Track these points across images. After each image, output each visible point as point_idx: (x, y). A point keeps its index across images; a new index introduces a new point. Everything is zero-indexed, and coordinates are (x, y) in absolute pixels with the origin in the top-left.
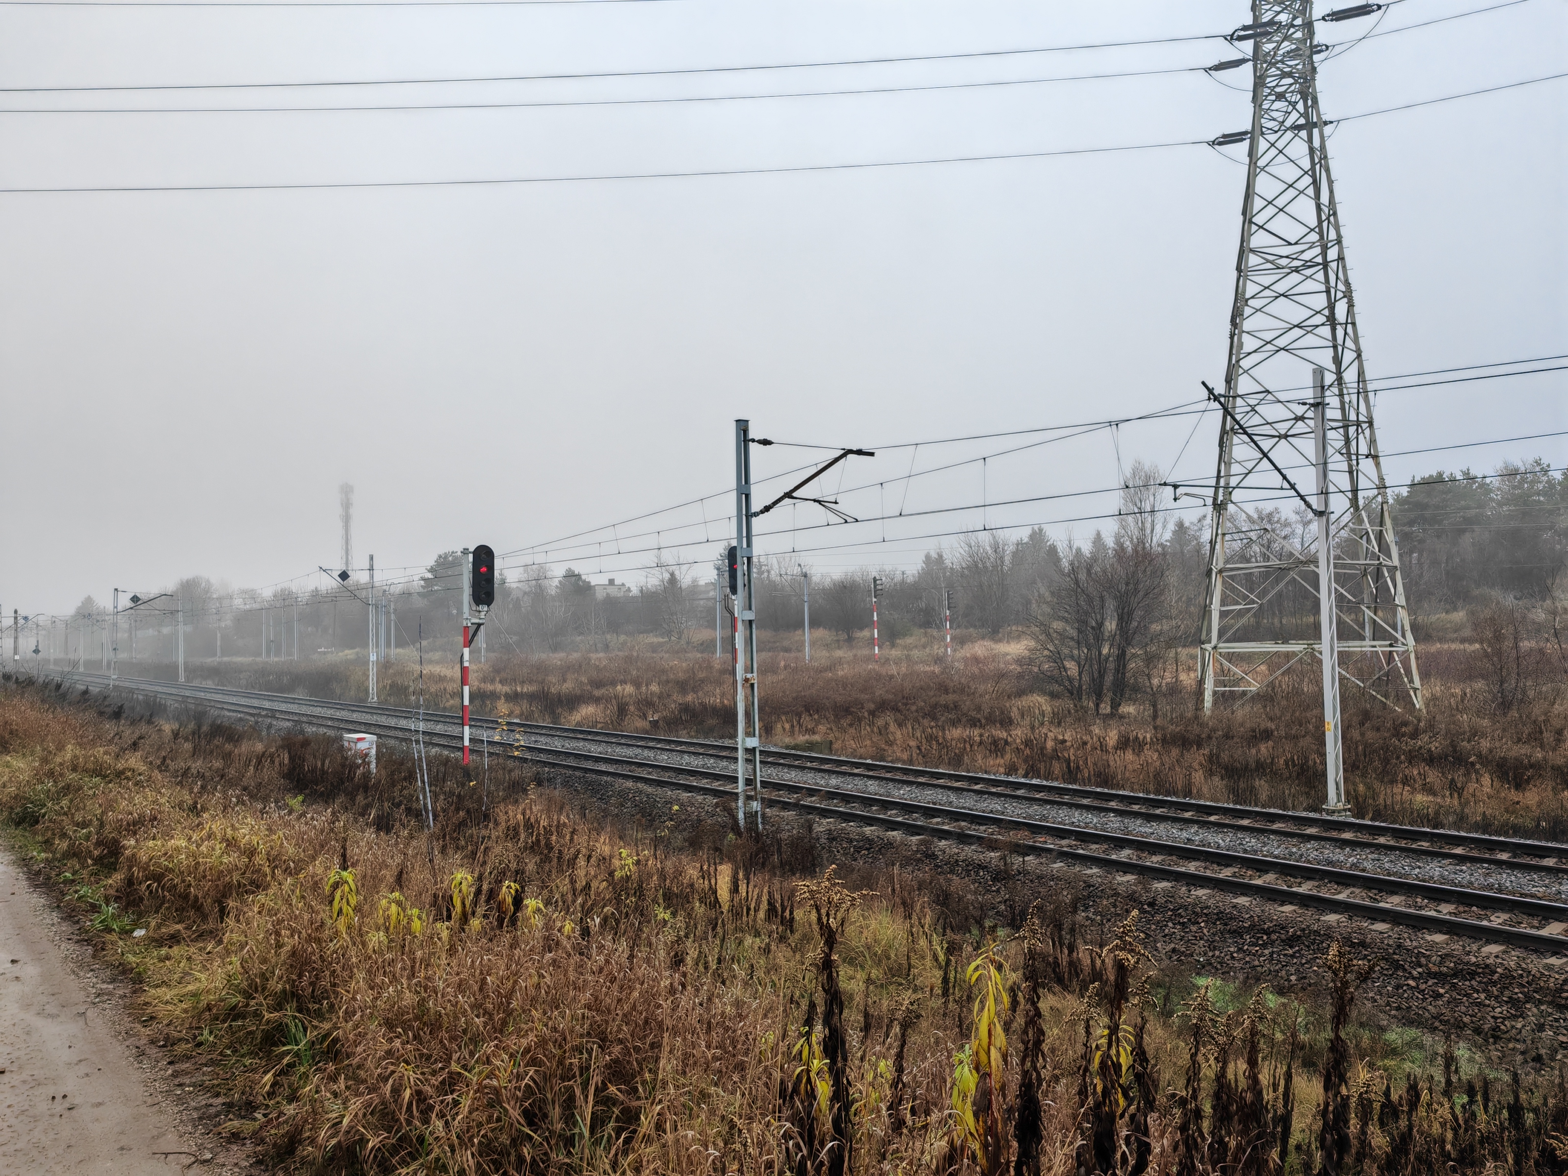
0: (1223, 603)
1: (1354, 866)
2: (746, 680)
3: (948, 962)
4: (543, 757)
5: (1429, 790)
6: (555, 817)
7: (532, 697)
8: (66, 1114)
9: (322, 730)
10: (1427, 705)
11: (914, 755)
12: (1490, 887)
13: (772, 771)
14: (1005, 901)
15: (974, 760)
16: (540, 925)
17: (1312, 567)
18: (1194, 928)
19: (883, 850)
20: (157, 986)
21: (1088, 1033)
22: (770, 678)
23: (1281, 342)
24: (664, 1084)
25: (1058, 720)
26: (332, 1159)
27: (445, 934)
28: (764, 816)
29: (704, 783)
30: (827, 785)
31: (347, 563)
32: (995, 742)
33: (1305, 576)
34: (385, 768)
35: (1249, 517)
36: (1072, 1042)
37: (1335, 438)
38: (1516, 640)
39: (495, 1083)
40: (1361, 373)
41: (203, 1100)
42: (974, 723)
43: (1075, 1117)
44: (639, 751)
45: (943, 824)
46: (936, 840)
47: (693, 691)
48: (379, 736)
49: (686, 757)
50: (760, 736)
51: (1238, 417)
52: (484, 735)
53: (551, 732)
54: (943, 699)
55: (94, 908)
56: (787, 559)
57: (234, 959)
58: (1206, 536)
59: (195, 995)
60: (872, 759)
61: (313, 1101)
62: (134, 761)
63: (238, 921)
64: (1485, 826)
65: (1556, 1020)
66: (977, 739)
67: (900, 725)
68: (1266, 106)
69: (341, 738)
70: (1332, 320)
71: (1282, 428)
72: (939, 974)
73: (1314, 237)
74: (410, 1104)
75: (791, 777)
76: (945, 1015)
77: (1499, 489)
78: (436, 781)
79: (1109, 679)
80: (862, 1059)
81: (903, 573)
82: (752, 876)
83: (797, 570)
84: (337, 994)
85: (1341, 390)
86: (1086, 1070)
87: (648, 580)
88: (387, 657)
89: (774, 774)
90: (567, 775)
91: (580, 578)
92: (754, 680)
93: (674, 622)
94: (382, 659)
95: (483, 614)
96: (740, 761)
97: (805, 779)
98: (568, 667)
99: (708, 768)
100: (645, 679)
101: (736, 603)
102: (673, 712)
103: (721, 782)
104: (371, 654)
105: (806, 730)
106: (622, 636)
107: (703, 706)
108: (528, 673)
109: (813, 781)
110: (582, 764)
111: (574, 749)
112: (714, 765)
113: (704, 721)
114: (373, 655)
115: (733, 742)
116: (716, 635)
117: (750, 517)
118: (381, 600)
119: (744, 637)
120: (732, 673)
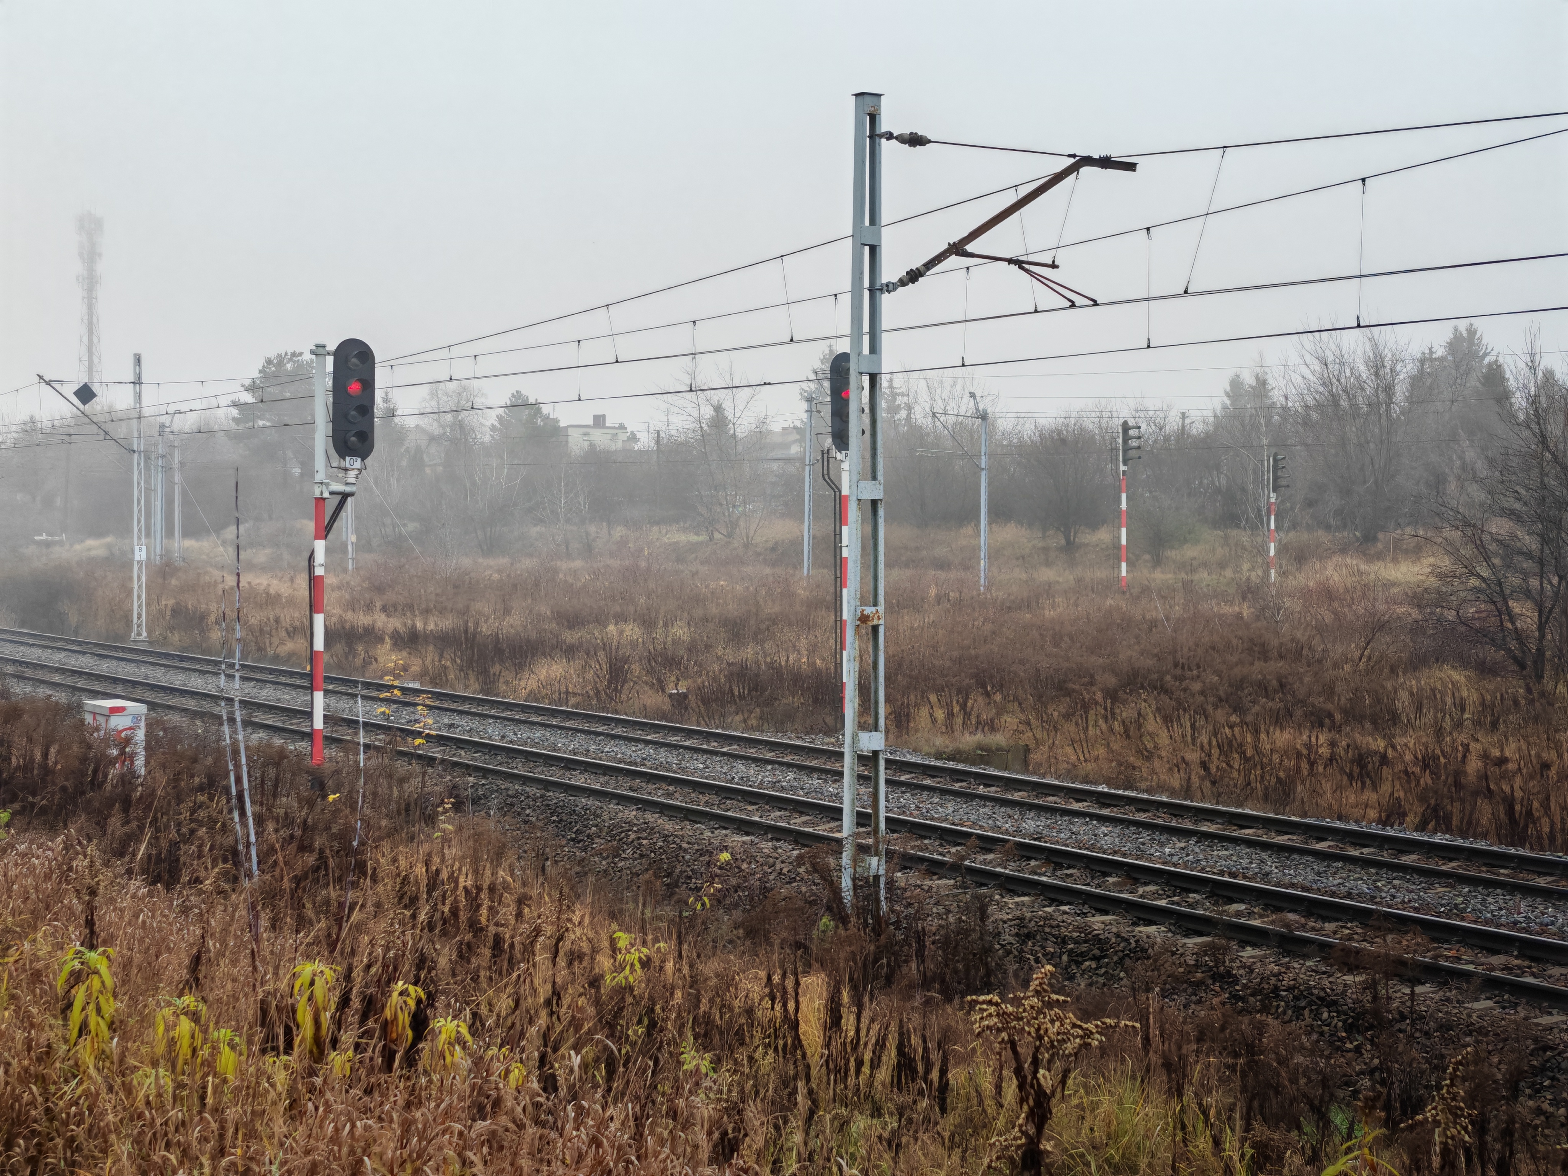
2: (864, 619)
4: (464, 757)
6: (488, 872)
7: (444, 640)
9: (43, 691)
11: (1195, 780)
13: (908, 800)
14: (1372, 1072)
15: (1316, 793)
16: (464, 1066)
19: (1128, 962)
22: (908, 620)
25: (1491, 717)
27: (281, 1078)
28: (891, 885)
29: (775, 818)
30: (1018, 831)
31: (90, 370)
32: (1361, 759)
34: (164, 766)
42: (1318, 719)
44: (650, 751)
45: (1250, 915)
46: (1234, 945)
47: (755, 638)
48: (152, 706)
49: (740, 766)
50: (887, 732)
52: (355, 711)
53: (481, 710)
54: (1257, 670)
56: (948, 383)
60: (1109, 785)
66: (1324, 751)
67: (1167, 720)
69: (80, 707)
75: (945, 812)
78: (265, 793)
81: (1184, 416)
82: (866, 999)
83: (967, 406)
87: (672, 418)
88: (167, 554)
89: (913, 807)
90: (510, 793)
91: (539, 410)
92: (879, 618)
93: (721, 504)
94: (158, 558)
95: (352, 474)
96: (847, 779)
97: (973, 817)
98: (515, 586)
99: (783, 789)
100: (662, 614)
101: (845, 466)
102: (715, 679)
103: (808, 818)
104: (137, 549)
105: (978, 723)
106: (619, 529)
107: (773, 668)
108: (437, 595)
109: (990, 822)
110: (539, 773)
111: (525, 744)
112: (795, 784)
113: (775, 699)
114: (140, 550)
115: (833, 740)
116: (802, 532)
117: (878, 293)
118: (156, 445)
119: (859, 536)
120: (833, 606)
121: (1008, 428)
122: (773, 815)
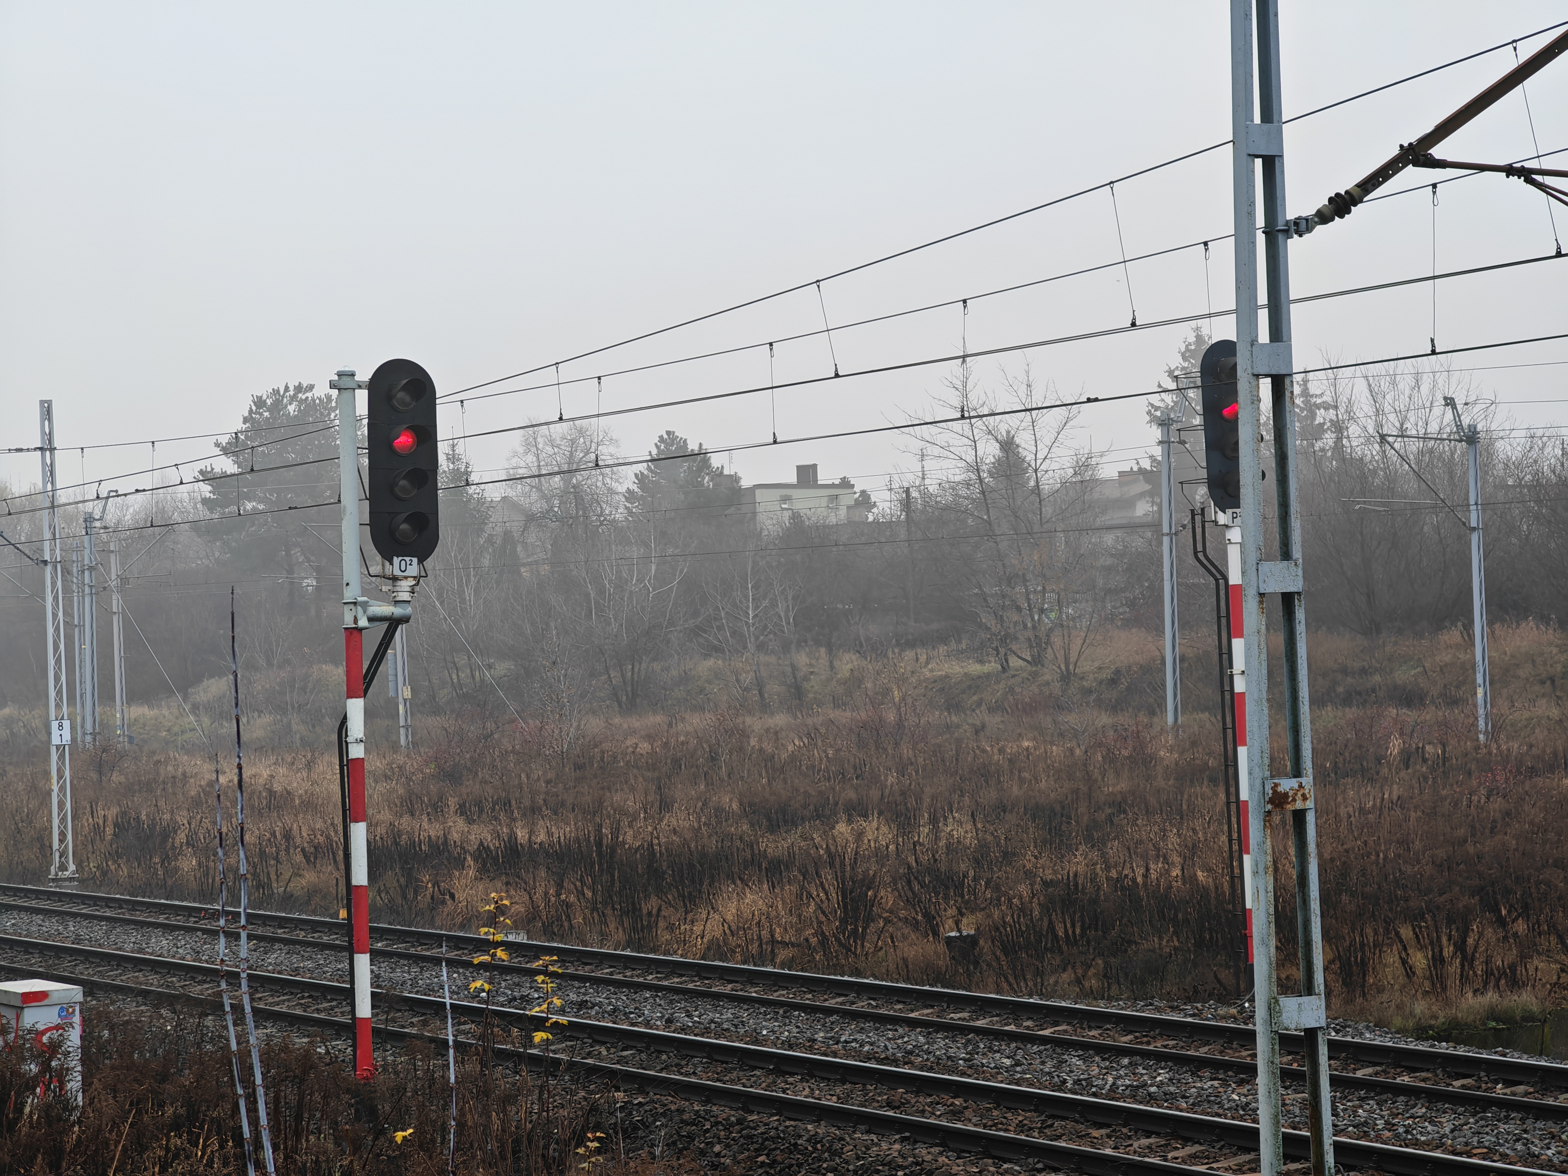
2: (1278, 800)
4: (605, 1057)
7: (563, 859)
29: (1139, 1149)
47: (1089, 839)
49: (1074, 1060)
50: (1328, 994)
52: (416, 985)
75: (1441, 1133)
83: (1439, 420)
87: (929, 464)
88: (103, 728)
89: (1380, 1123)
90: (686, 1117)
91: (706, 463)
92: (1305, 798)
93: (1019, 609)
94: (89, 738)
95: (405, 585)
96: (1262, 1079)
97: (1488, 1140)
98: (676, 762)
99: (1151, 1098)
100: (927, 801)
101: (1234, 535)
102: (1023, 910)
103: (1197, 1148)
104: (55, 725)
105: (1488, 973)
106: (847, 657)
107: (1123, 888)
108: (548, 782)
109: (1519, 1146)
110: (732, 1081)
111: (706, 1032)
112: (1172, 1089)
113: (1130, 942)
114: (61, 726)
115: (1233, 1011)
116: (1161, 650)
117: (1281, 237)
118: (79, 549)
119: (1264, 656)
120: (1221, 776)
121: (1515, 455)
122: (1136, 1145)
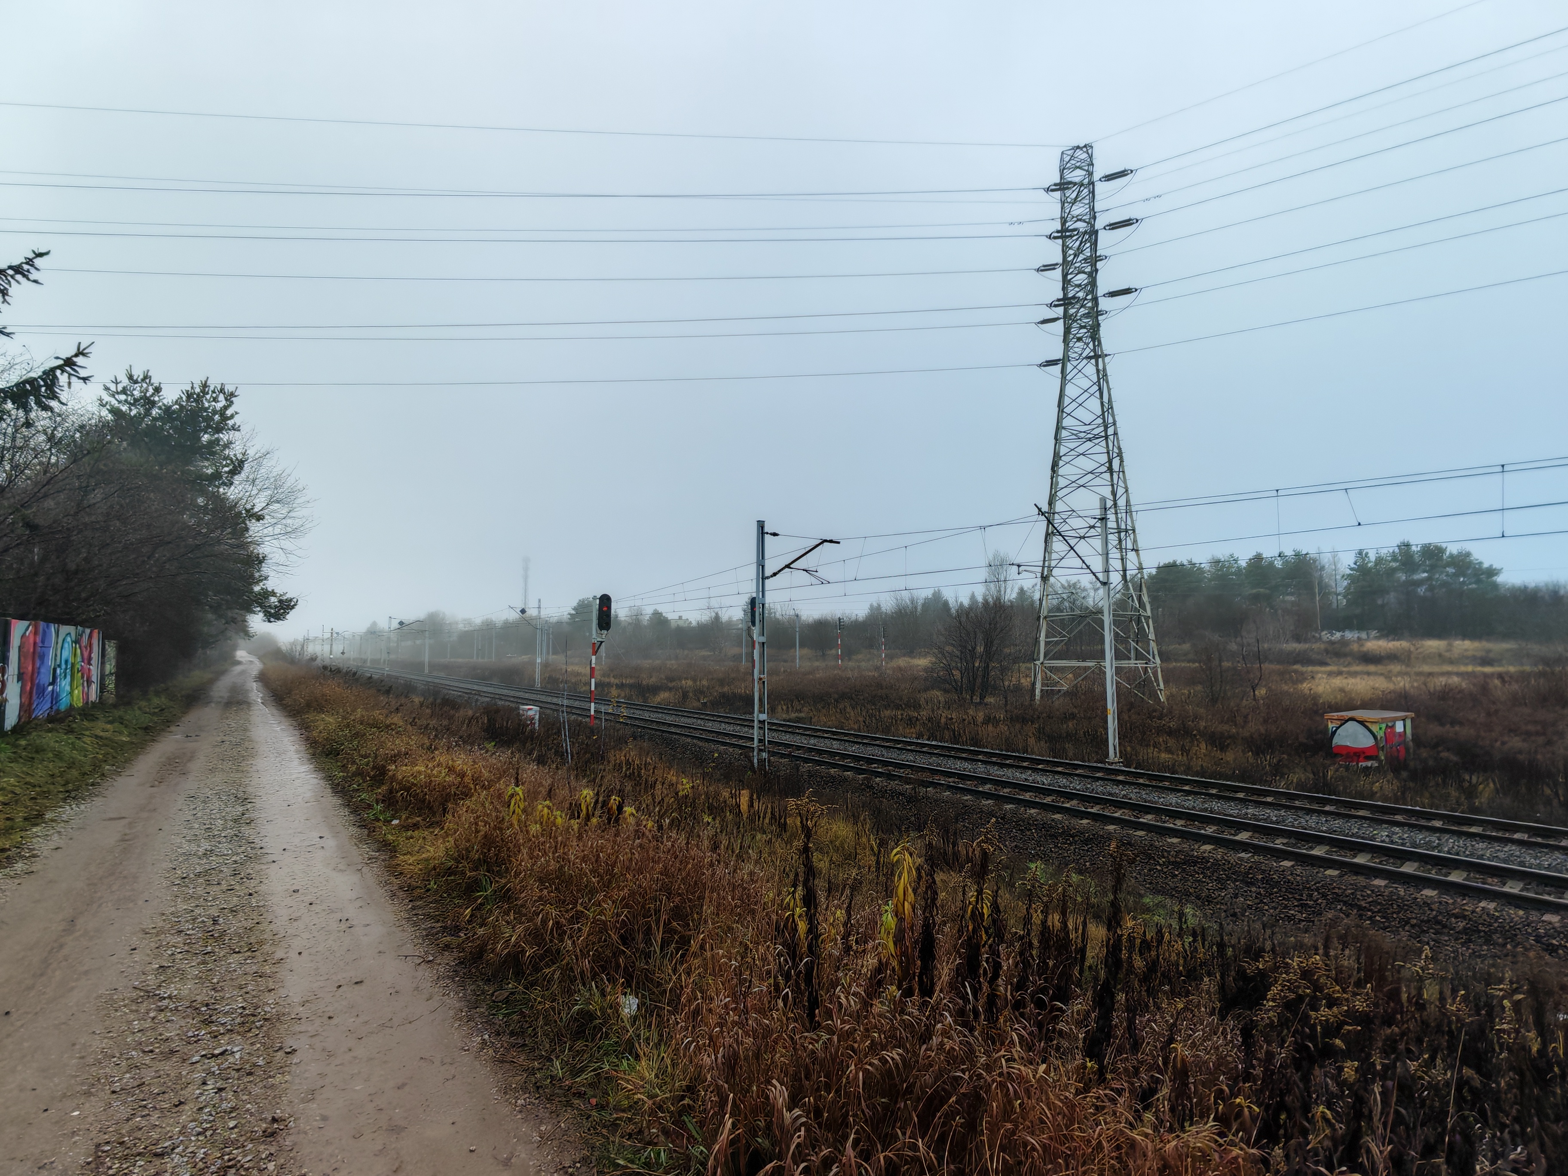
0: (1047, 637)
1: (1124, 796)
2: (760, 679)
3: (879, 851)
4: (637, 723)
5: (1169, 751)
6: (644, 759)
7: (631, 686)
8: (348, 930)
9: (507, 703)
10: (1168, 700)
11: (862, 726)
12: (1206, 810)
13: (775, 734)
14: (915, 815)
15: (897, 729)
16: (633, 823)
17: (1100, 616)
18: (1028, 833)
19: (841, 783)
20: (405, 854)
21: (964, 894)
22: (775, 678)
23: (1081, 482)
24: (706, 922)
25: (948, 706)
26: (505, 962)
27: (576, 827)
28: (769, 760)
29: (734, 741)
30: (808, 744)
31: (525, 604)
32: (910, 719)
33: (1094, 620)
34: (544, 727)
35: (1062, 585)
36: (954, 901)
37: (1113, 539)
38: (1220, 661)
39: (603, 918)
40: (1128, 501)
41: (428, 924)
42: (898, 707)
43: (955, 946)
44: (695, 720)
45: (878, 768)
46: (873, 777)
47: (728, 685)
48: (541, 708)
49: (723, 725)
50: (768, 713)
51: (1056, 525)
52: (603, 709)
54: (880, 692)
55: (370, 807)
57: (450, 839)
58: (1037, 596)
59: (427, 860)
60: (836, 728)
61: (494, 927)
62: (396, 719)
63: (454, 816)
64: (1202, 774)
65: (1246, 892)
66: (900, 717)
67: (853, 708)
68: (1071, 345)
69: (518, 708)
70: (1110, 470)
71: (1082, 532)
72: (873, 858)
73: (1100, 421)
74: (552, 929)
75: (786, 738)
76: (877, 883)
77: (1209, 571)
78: (573, 735)
79: (979, 681)
80: (826, 910)
81: (857, 615)
82: (761, 797)
83: (792, 613)
84: (510, 862)
85: (1116, 511)
86: (963, 916)
87: (702, 617)
88: (547, 660)
89: (776, 737)
90: (651, 734)
91: (662, 615)
92: (765, 679)
93: (717, 643)
94: (544, 661)
95: (604, 635)
96: (755, 728)
97: (795, 740)
98: (654, 669)
99: (736, 732)
100: (699, 677)
101: (755, 631)
102: (715, 697)
103: (744, 741)
105: (796, 710)
106: (686, 651)
107: (733, 694)
108: (630, 672)
109: (800, 741)
110: (660, 728)
111: (656, 719)
112: (740, 730)
113: (734, 703)
114: (538, 659)
115: (751, 716)
116: (742, 652)
117: (764, 579)
118: (545, 627)
119: (759, 653)
120: (751, 674)
